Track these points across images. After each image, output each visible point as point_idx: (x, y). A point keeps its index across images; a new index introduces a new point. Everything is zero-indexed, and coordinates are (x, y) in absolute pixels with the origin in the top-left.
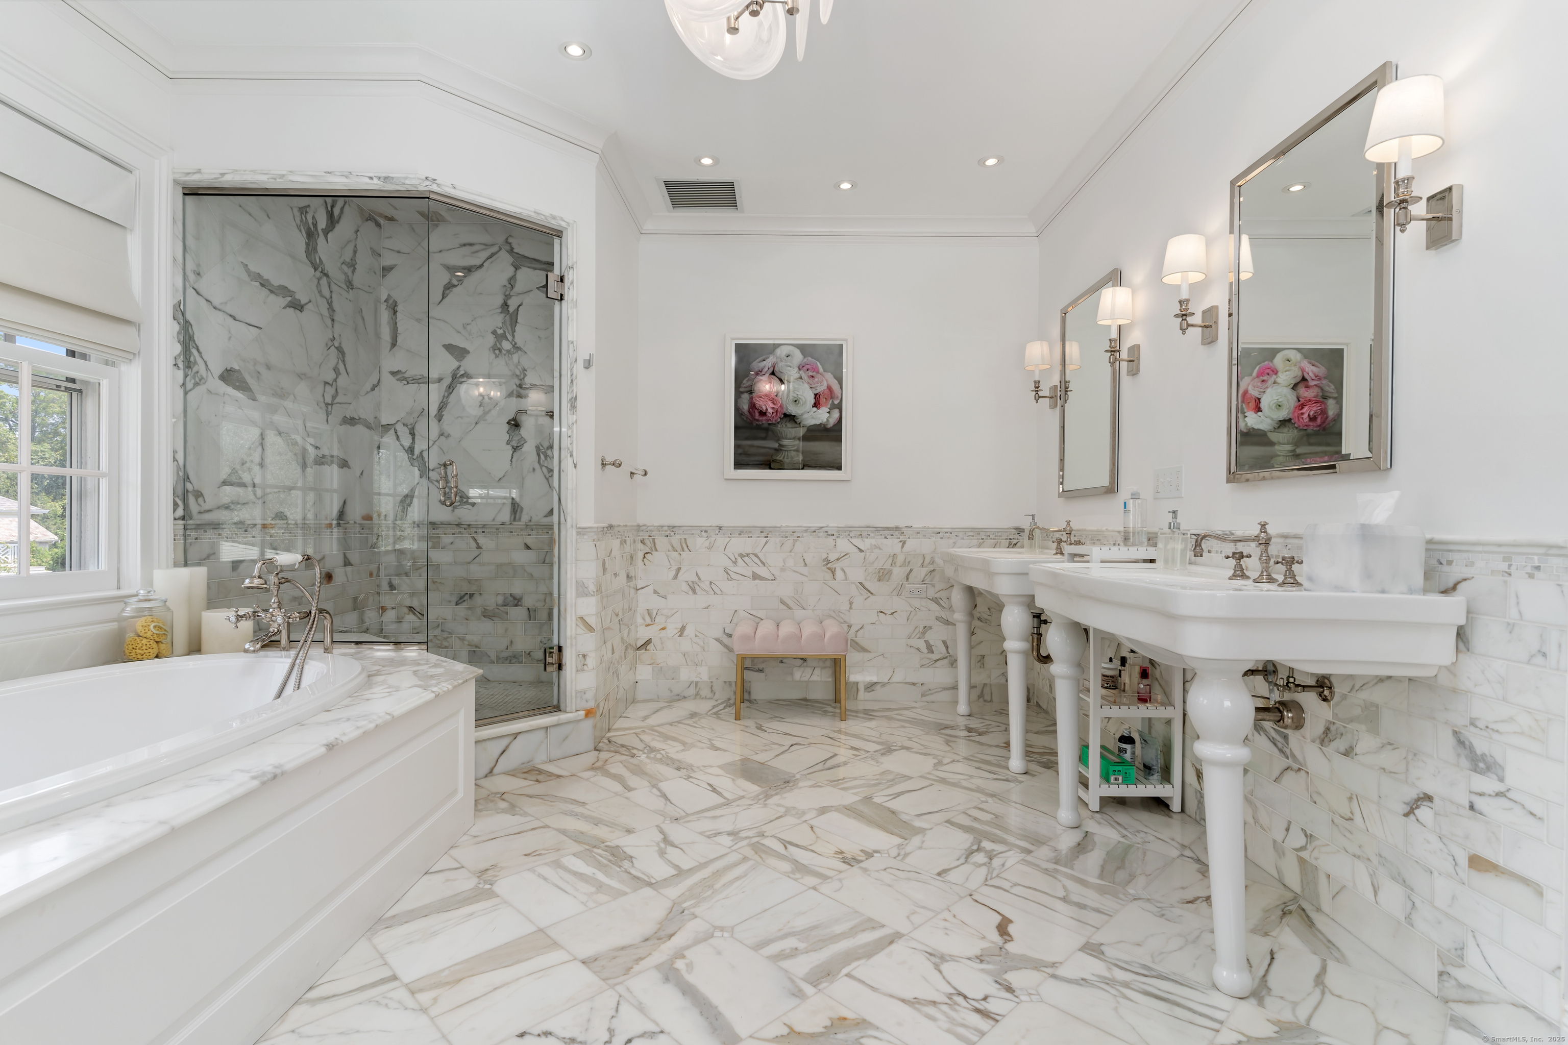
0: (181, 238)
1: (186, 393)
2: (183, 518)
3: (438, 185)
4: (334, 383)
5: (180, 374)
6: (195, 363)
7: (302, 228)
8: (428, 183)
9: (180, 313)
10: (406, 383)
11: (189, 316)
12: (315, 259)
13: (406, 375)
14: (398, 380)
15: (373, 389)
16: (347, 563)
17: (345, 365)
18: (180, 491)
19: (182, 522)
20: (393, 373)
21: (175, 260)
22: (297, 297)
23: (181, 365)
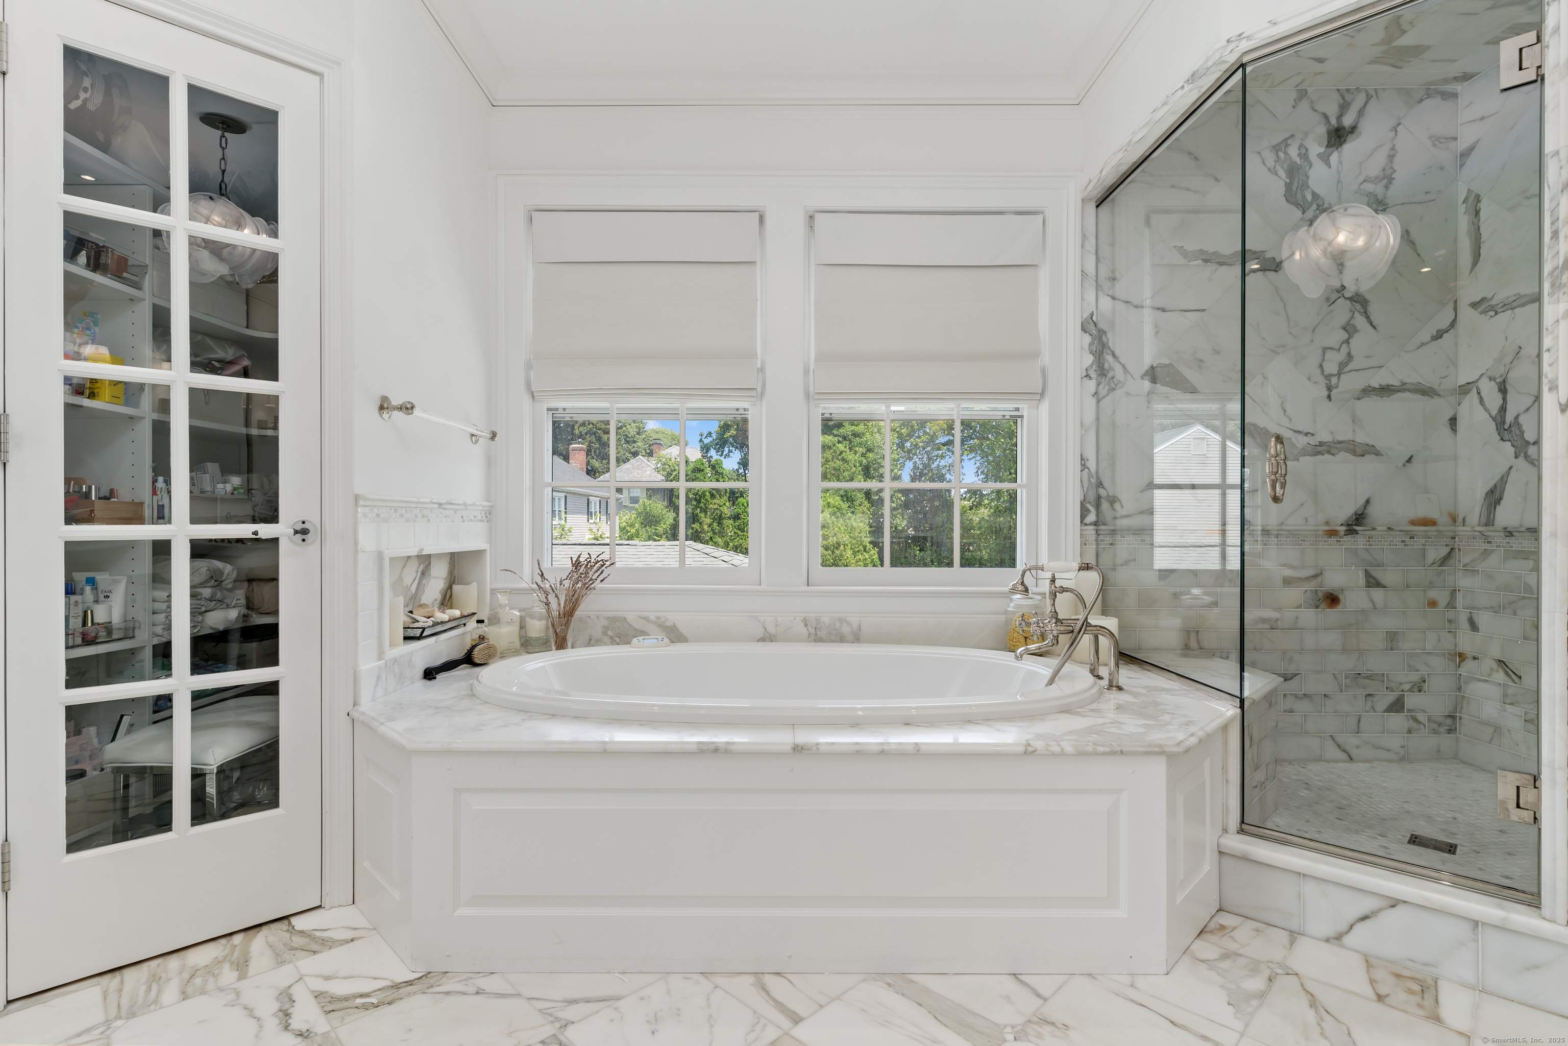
0: (1094, 252)
1: (1098, 401)
2: (1096, 524)
3: (1249, 38)
4: (1345, 346)
5: (1091, 385)
6: (1111, 369)
7: (1278, 168)
8: (1232, 46)
9: (1092, 325)
10: (1492, 313)
11: (1101, 325)
12: (1304, 197)
13: (1493, 302)
14: (1481, 313)
15: (1439, 335)
16: (1372, 582)
17: (1368, 317)
18: (1092, 497)
19: (1092, 527)
20: (1474, 305)
21: (1083, 273)
22: (1268, 255)
23: (1093, 374)
